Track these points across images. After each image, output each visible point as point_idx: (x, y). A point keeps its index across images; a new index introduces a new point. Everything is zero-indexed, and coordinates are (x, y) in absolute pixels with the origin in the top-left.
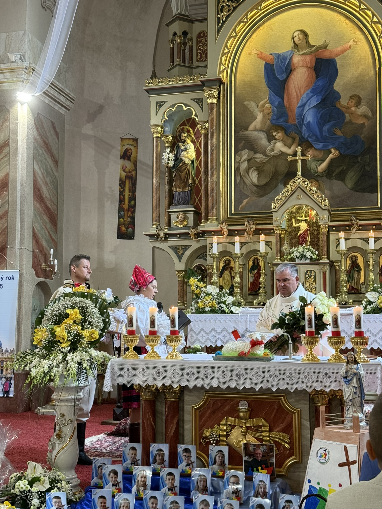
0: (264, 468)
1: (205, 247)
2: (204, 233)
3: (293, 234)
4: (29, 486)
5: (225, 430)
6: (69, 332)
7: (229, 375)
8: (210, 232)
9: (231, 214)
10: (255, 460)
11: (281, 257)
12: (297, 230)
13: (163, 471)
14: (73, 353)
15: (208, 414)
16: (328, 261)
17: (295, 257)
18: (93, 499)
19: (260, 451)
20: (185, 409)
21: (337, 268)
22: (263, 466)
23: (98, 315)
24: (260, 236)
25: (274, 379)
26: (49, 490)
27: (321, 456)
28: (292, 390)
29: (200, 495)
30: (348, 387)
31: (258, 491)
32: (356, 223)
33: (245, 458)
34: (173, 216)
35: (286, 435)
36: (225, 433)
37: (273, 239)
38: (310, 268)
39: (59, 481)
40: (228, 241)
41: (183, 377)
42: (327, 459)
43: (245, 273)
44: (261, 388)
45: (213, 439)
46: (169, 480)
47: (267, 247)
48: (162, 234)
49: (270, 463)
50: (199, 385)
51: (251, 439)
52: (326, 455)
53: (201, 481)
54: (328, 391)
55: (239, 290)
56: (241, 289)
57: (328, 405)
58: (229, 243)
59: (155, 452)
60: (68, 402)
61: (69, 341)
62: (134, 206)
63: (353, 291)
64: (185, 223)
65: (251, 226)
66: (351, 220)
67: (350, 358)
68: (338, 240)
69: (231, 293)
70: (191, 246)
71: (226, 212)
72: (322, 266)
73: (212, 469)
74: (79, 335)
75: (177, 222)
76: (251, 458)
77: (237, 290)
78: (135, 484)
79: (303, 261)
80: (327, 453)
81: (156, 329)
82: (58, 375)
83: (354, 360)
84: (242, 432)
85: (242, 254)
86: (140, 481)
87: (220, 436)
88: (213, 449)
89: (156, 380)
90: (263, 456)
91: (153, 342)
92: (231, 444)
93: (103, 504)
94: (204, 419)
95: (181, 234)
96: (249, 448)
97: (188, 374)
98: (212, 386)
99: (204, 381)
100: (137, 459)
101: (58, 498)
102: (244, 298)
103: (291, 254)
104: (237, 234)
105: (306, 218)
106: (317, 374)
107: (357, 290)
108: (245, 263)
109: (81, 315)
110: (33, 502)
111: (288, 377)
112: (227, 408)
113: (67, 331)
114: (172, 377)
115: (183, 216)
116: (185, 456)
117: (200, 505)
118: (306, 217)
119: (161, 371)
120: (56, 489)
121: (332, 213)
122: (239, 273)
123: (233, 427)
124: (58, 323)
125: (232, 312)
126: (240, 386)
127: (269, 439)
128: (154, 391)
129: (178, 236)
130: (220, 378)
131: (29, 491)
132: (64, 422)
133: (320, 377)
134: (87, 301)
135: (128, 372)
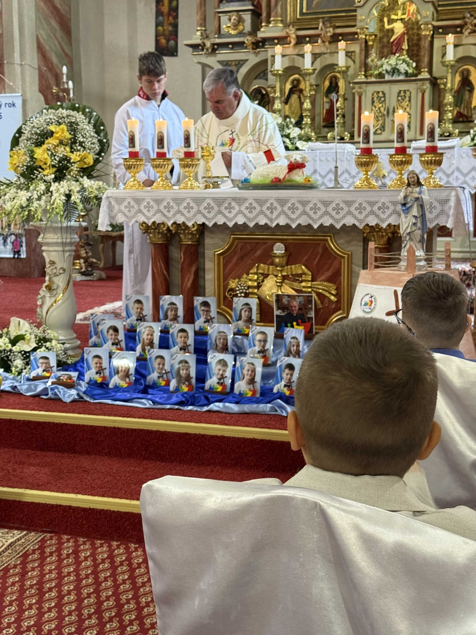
0: (301, 324)
1: (265, 62)
2: (264, 41)
3: (385, 40)
4: (10, 345)
5: (255, 281)
6: (52, 154)
7: (258, 208)
8: (273, 39)
9: (302, 13)
10: (290, 315)
11: (365, 71)
12: (390, 34)
13: (173, 327)
14: (59, 183)
15: (234, 260)
16: (429, 76)
17: (384, 72)
18: (86, 359)
19: (296, 304)
20: (206, 255)
21: (442, 86)
22: (300, 321)
23: (92, 134)
24: (339, 43)
25: (315, 213)
26: (35, 349)
27: (366, 304)
28: (338, 226)
29: (217, 354)
30: (406, 217)
31: (290, 350)
32: (470, 21)
33: (277, 312)
34: (224, 18)
35: (332, 285)
36: (256, 284)
37: (356, 48)
38: (404, 87)
39: (50, 340)
40: (296, 52)
41: (199, 212)
42: (372, 307)
43: (318, 96)
44: (299, 224)
45: (241, 291)
46: (181, 337)
47: (349, 60)
48: (208, 44)
49: (308, 318)
50: (220, 223)
51: (288, 290)
52: (371, 302)
53: (220, 339)
54: (384, 226)
55: (309, 120)
56: (313, 120)
57: (387, 246)
58: (298, 55)
59: (166, 307)
60: (58, 246)
61: (53, 166)
62: (176, 9)
63: (461, 119)
64: (241, 28)
65: (328, 30)
66: (464, 18)
67: (411, 178)
68: (445, 46)
69: (299, 124)
70: (247, 60)
71: (295, 11)
72: (420, 83)
73: (236, 325)
74: (66, 159)
75: (229, 27)
76: (284, 311)
77: (307, 120)
78: (140, 343)
79: (395, 78)
80: (373, 300)
81: (165, 150)
82: (40, 211)
83: (416, 181)
84: (277, 282)
85: (314, 70)
86: (145, 339)
87: (249, 287)
88: (239, 302)
89: (165, 216)
90: (300, 309)
91: (161, 167)
92: (263, 297)
93: (98, 365)
94: (230, 266)
95: (235, 45)
96: (282, 300)
97: (205, 208)
98: (236, 223)
99: (226, 217)
100: (144, 314)
101: (46, 358)
102: (318, 131)
103: (379, 68)
104: (309, 42)
105: (403, 17)
106: (372, 204)
107: (467, 117)
108: (318, 83)
109: (70, 134)
110: (15, 363)
111: (334, 209)
112: (258, 253)
113: (50, 153)
114: (185, 212)
115: (237, 18)
116: (203, 310)
117: (216, 365)
118: (404, 14)
119: (171, 204)
120: (43, 348)
121: (439, 9)
122: (310, 97)
123: (266, 276)
124: (39, 144)
125: (297, 149)
126: (272, 222)
127: (310, 290)
128: (165, 232)
129: (230, 46)
130: (246, 212)
131: (11, 351)
132: (55, 271)
133: (375, 208)
134: (78, 114)
135: (129, 206)
